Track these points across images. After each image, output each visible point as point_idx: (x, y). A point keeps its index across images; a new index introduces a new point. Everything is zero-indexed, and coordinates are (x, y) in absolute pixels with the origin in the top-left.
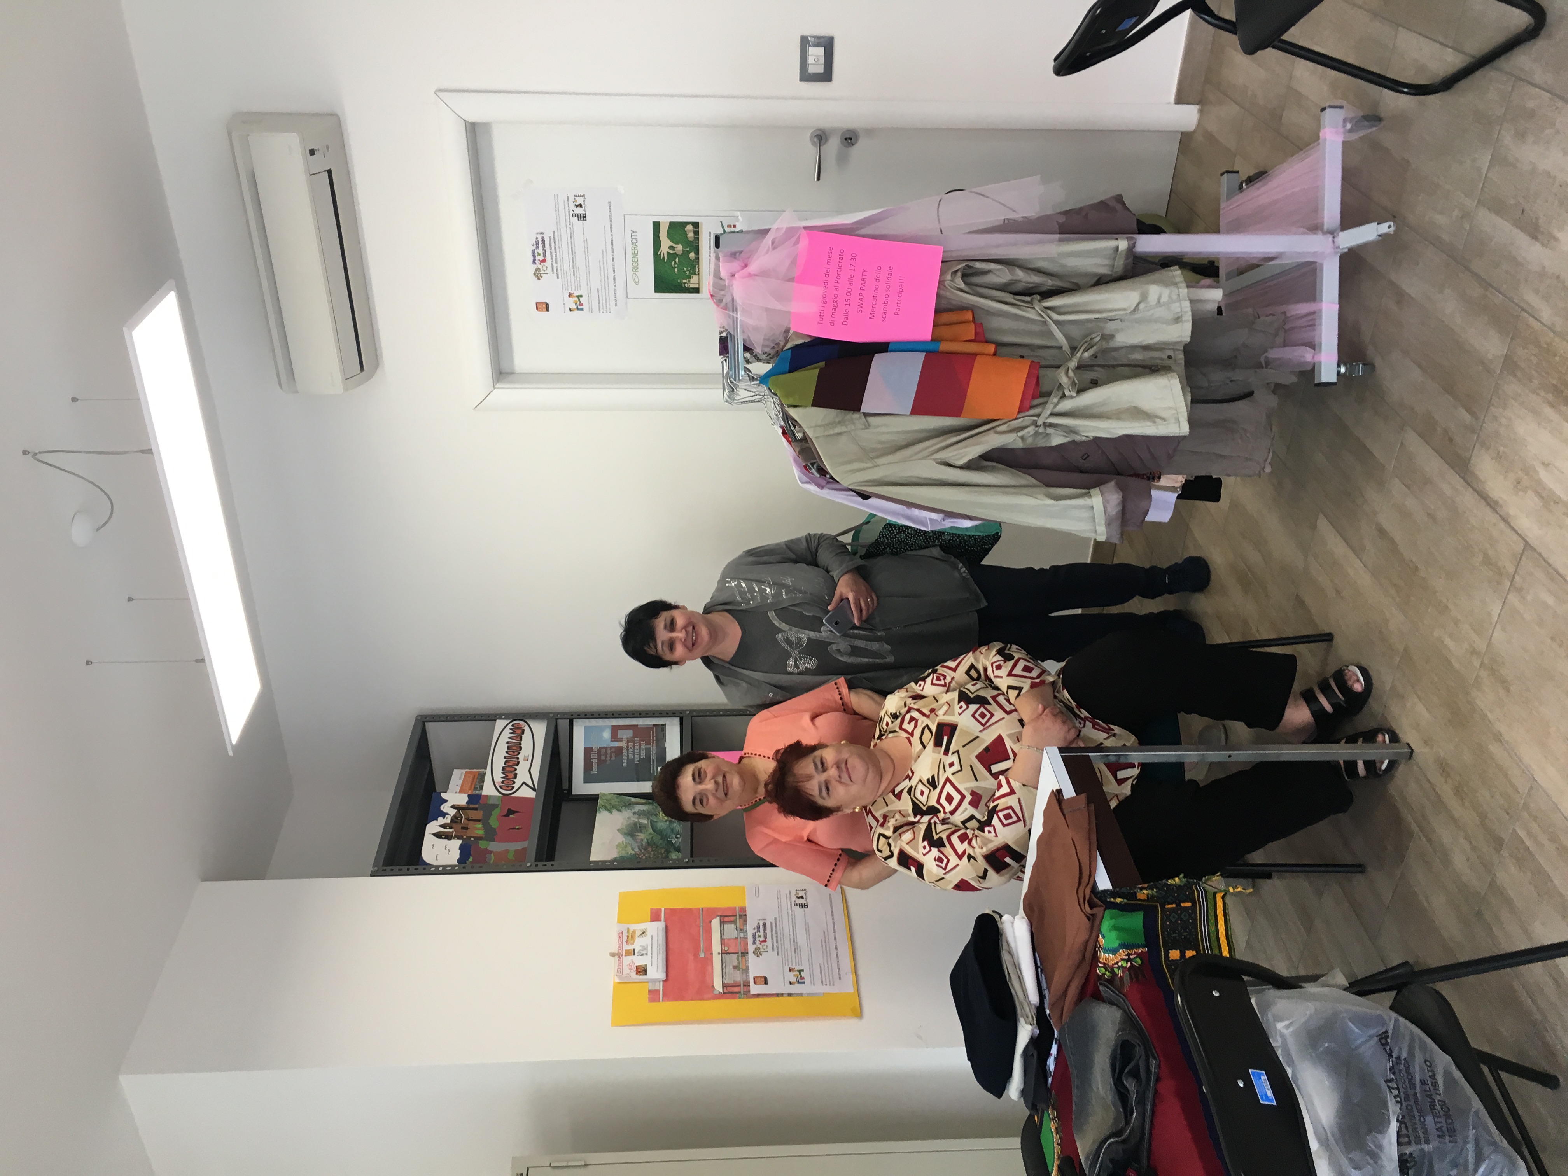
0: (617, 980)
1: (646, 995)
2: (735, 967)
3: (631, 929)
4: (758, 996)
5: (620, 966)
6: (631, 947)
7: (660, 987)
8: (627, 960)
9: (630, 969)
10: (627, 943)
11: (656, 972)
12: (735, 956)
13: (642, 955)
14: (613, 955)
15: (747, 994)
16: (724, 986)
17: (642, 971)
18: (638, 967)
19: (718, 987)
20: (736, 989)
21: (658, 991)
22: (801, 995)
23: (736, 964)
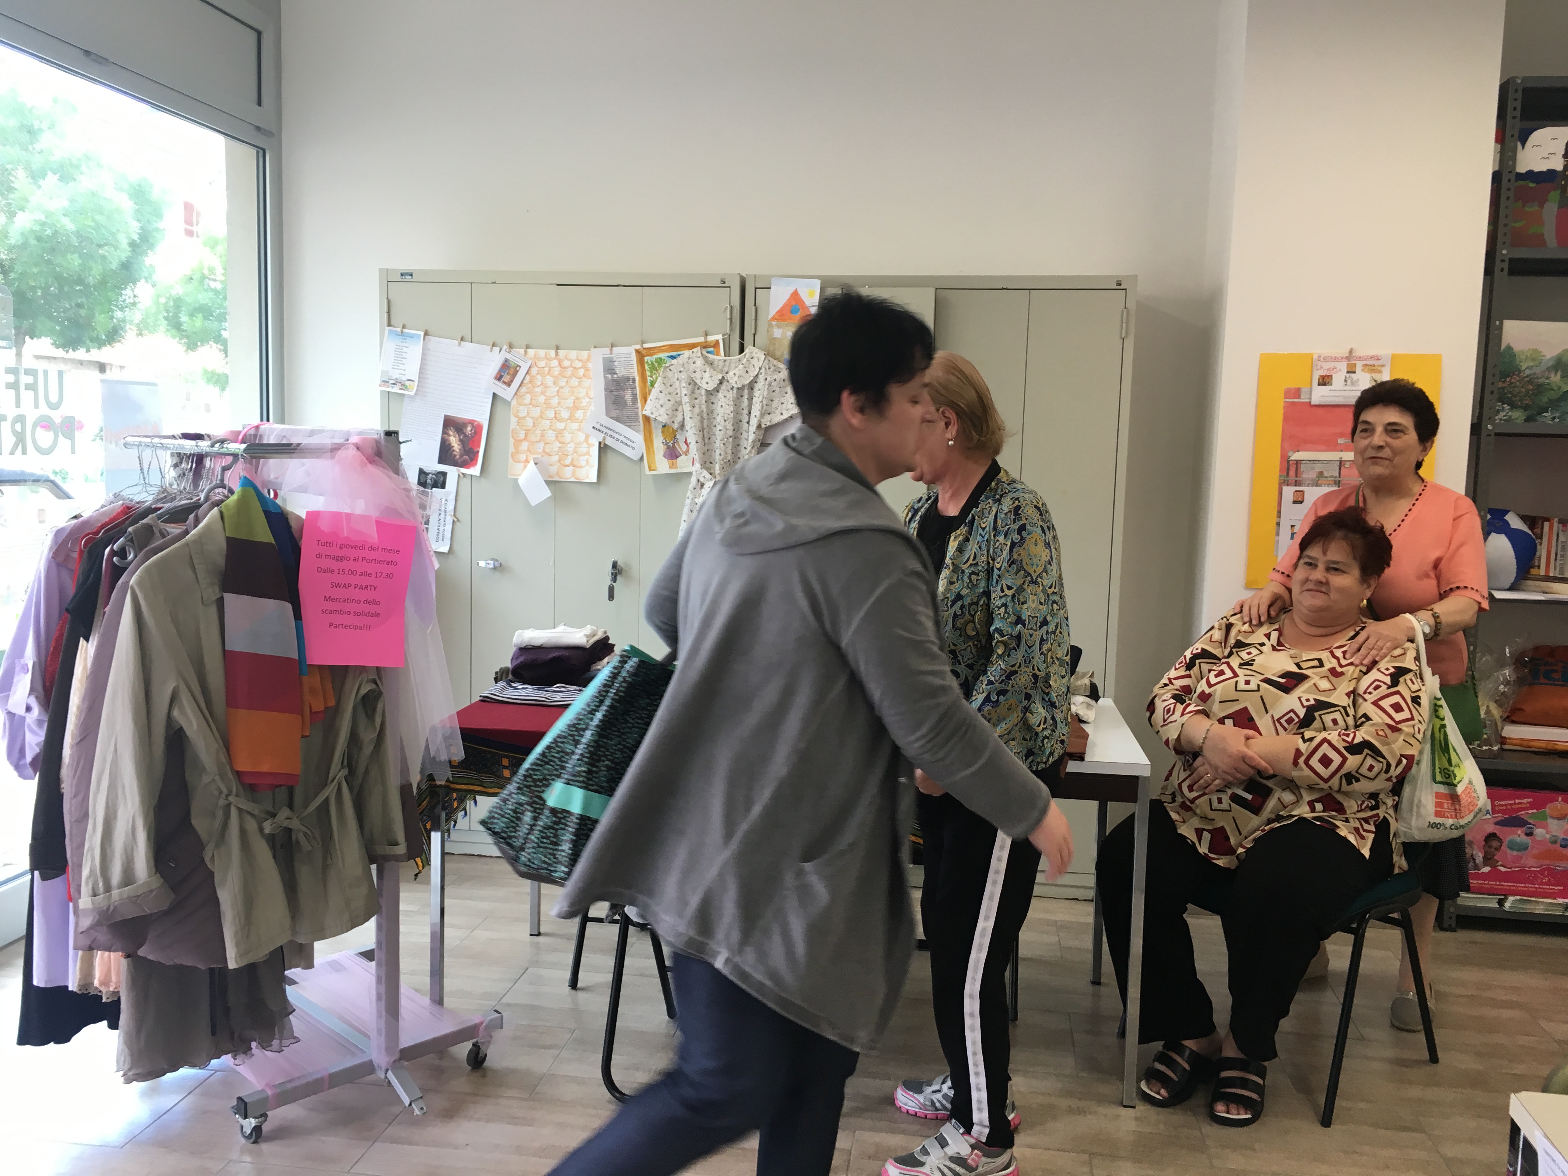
0: (1315, 357)
1: (1294, 385)
2: (1321, 474)
3: (1383, 369)
4: (1280, 493)
5: (1335, 359)
6: (1359, 368)
7: (1304, 399)
8: (1343, 366)
9: (1329, 369)
10: (1366, 365)
11: (1320, 395)
12: (1337, 475)
13: (1346, 381)
14: (1351, 351)
15: (1284, 482)
16: (1298, 462)
17: (1325, 381)
18: (1330, 377)
19: (1296, 456)
20: (1292, 472)
21: (1299, 397)
22: (1278, 534)
23: (1326, 474)
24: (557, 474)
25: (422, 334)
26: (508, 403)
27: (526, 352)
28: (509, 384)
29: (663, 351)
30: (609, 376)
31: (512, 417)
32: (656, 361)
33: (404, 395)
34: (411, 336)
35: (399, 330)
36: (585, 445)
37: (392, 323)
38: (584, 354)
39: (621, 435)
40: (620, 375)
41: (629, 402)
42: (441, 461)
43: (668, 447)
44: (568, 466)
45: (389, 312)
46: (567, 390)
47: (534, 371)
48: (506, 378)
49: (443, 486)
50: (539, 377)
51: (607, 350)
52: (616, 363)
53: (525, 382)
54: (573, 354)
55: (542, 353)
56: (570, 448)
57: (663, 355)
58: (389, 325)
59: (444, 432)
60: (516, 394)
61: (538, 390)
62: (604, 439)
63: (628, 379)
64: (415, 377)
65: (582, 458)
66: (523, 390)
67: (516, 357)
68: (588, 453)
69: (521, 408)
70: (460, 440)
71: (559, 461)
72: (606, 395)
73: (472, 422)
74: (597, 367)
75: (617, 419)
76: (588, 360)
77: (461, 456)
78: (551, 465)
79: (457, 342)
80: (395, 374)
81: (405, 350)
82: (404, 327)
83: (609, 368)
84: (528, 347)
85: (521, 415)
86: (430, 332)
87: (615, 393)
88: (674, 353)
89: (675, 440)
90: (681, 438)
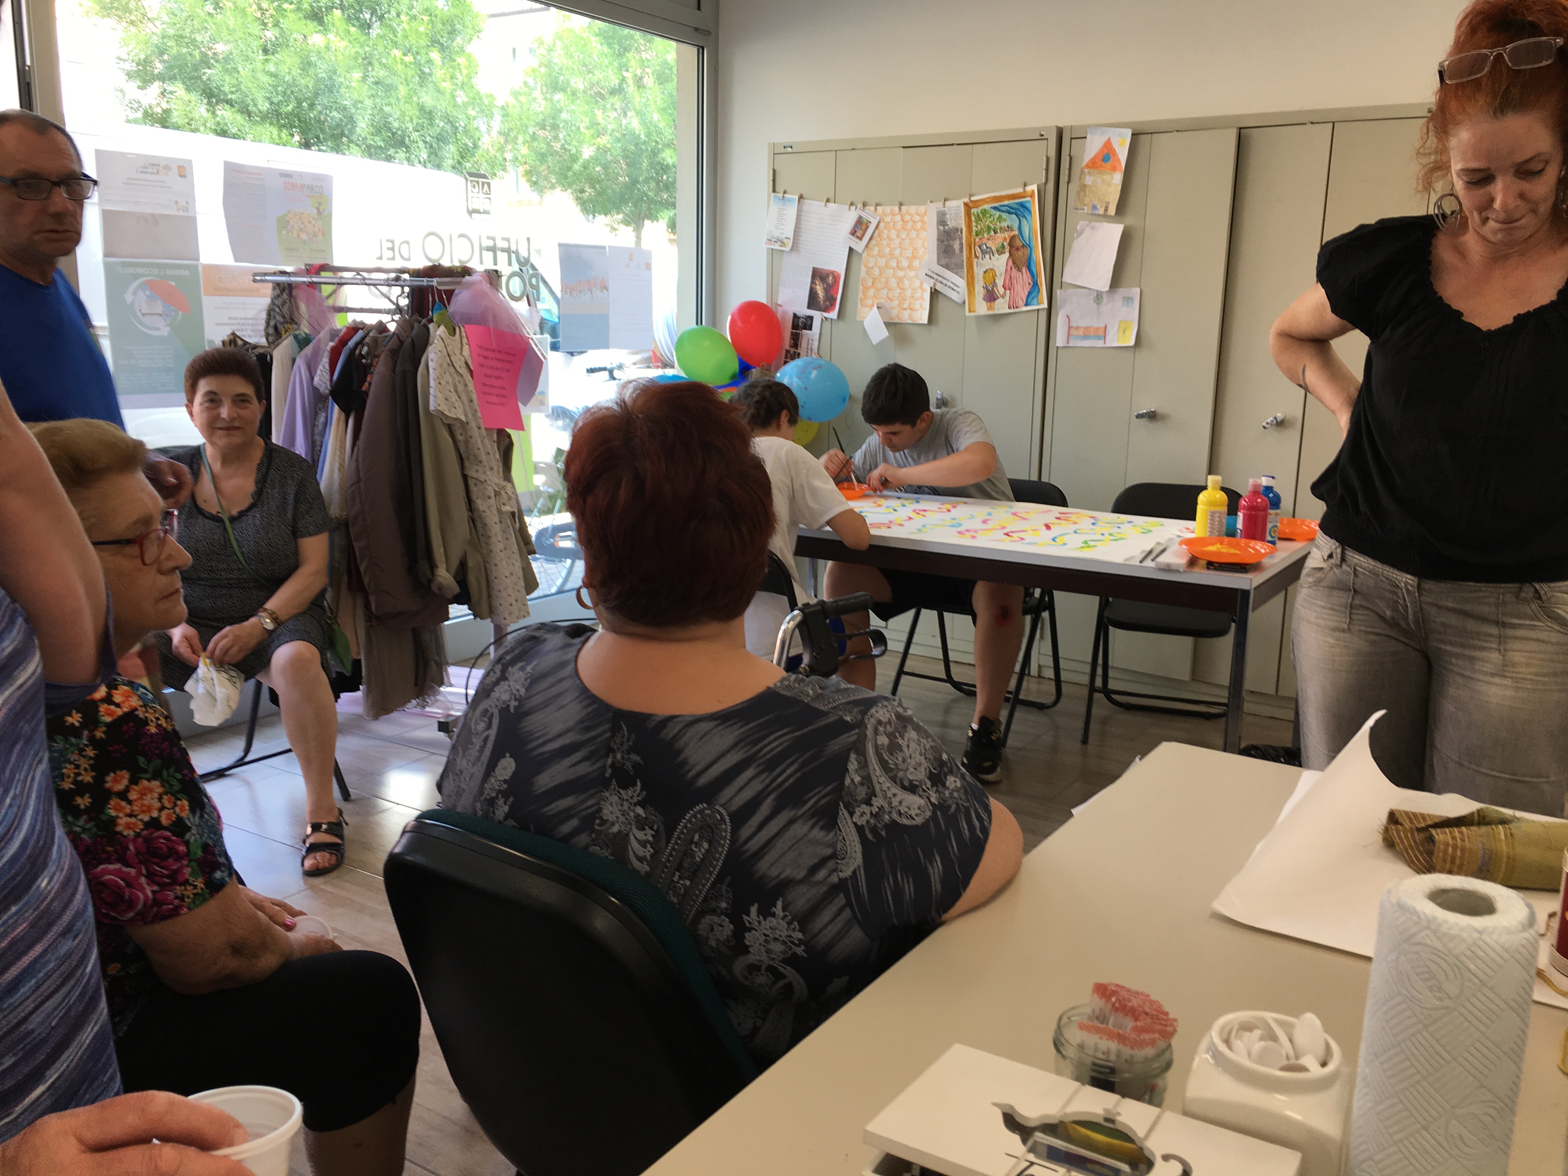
24: (897, 317)
25: (797, 198)
26: (860, 255)
27: (876, 209)
28: (861, 239)
29: (987, 203)
30: (941, 228)
31: (863, 266)
32: (981, 212)
33: (783, 251)
34: (789, 200)
35: (781, 195)
36: (920, 290)
37: (777, 190)
38: (922, 208)
39: (949, 281)
40: (951, 226)
41: (957, 251)
42: (809, 307)
43: (988, 291)
44: (906, 309)
45: (774, 181)
46: (907, 242)
47: (882, 225)
48: (859, 234)
49: (810, 329)
50: (886, 231)
51: (941, 204)
52: (948, 216)
53: (875, 235)
54: (913, 209)
55: (888, 209)
56: (908, 293)
57: (987, 207)
58: (774, 191)
59: (813, 282)
60: (867, 246)
61: (884, 242)
62: (935, 284)
63: (957, 230)
64: (791, 236)
65: (917, 302)
66: (873, 242)
67: (869, 214)
68: (922, 298)
69: (871, 259)
70: (825, 289)
71: (899, 305)
72: (938, 245)
73: (833, 273)
74: (932, 220)
75: (947, 267)
76: (925, 214)
77: (824, 302)
78: (890, 309)
79: (823, 204)
80: (777, 234)
81: (785, 212)
82: (785, 192)
83: (942, 221)
84: (877, 205)
85: (870, 265)
86: (804, 196)
87: (946, 243)
88: (996, 205)
89: (994, 284)
90: (1000, 282)
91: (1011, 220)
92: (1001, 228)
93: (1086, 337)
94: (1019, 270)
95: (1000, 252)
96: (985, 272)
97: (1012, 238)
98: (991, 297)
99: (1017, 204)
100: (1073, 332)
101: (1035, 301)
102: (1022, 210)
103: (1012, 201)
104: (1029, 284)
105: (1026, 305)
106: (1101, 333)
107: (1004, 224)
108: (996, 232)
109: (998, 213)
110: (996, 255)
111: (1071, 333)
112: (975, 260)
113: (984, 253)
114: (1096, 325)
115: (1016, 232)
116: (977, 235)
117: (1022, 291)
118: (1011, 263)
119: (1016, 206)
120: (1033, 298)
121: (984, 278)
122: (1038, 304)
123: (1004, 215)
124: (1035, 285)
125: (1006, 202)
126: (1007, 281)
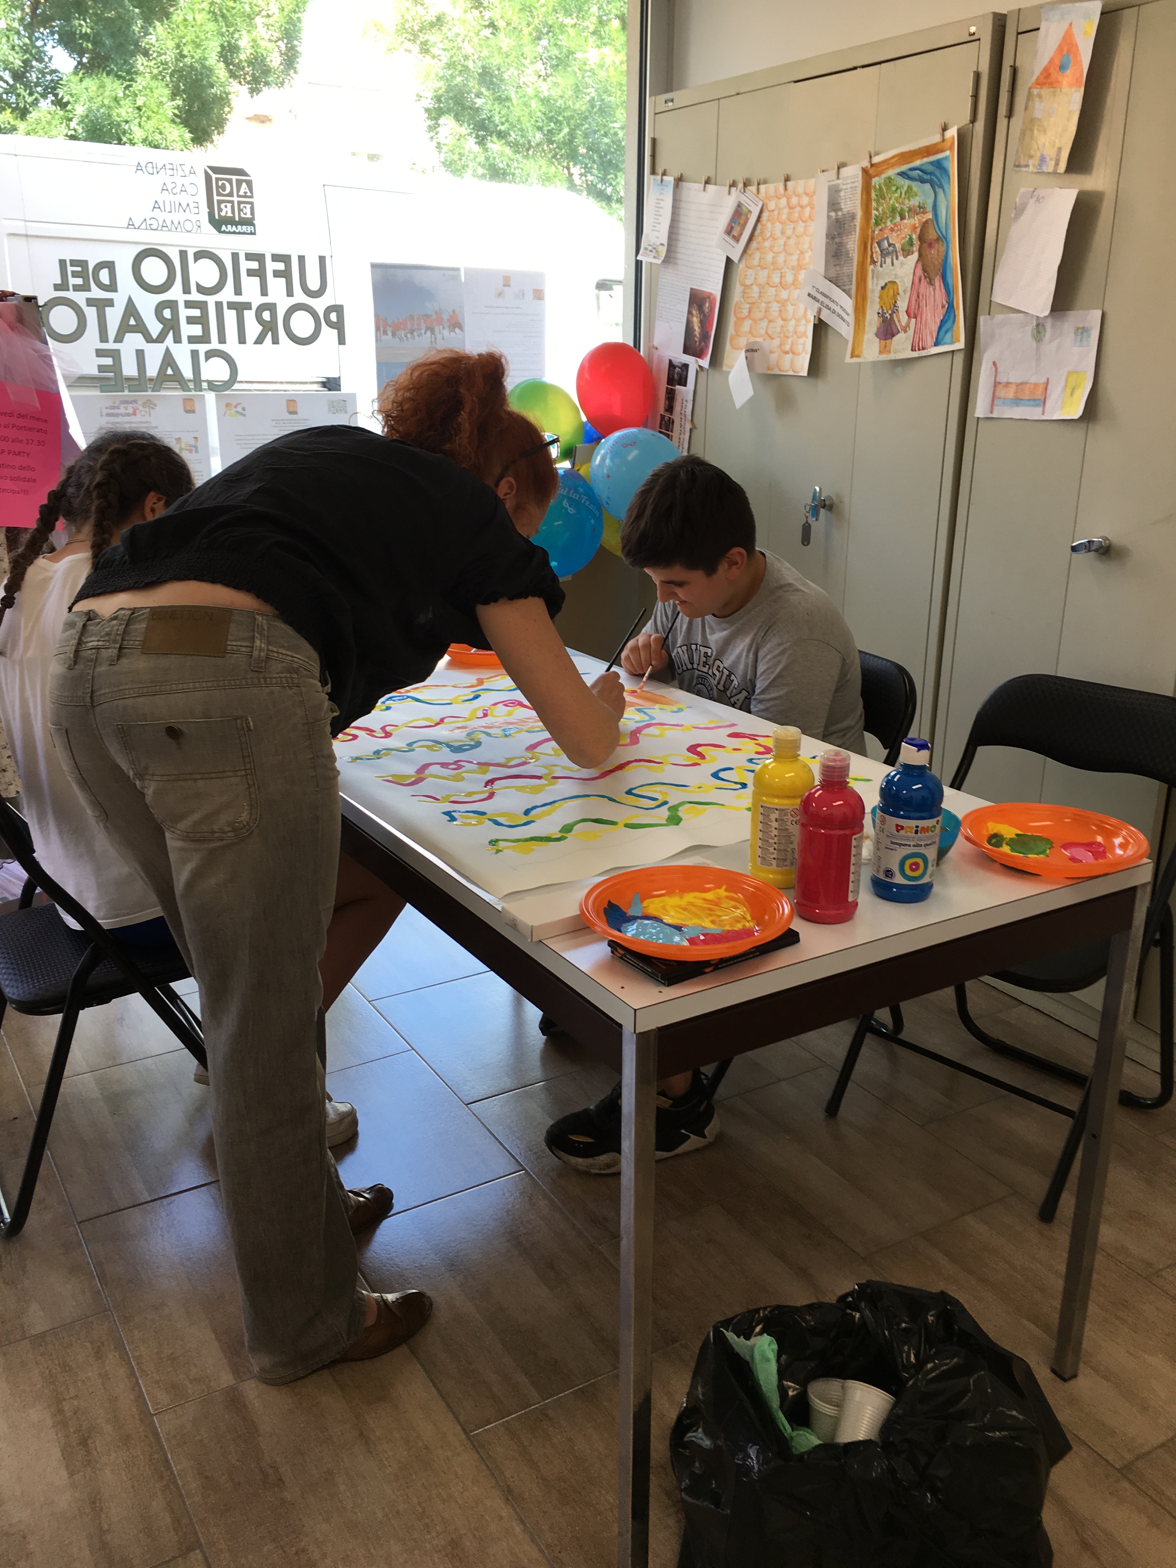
24: (777, 365)
25: (673, 180)
26: (738, 270)
27: (758, 190)
28: (737, 239)
29: (893, 166)
30: (833, 214)
32: (885, 184)
34: (666, 185)
35: (659, 178)
36: (803, 322)
37: (657, 171)
38: (812, 184)
39: (837, 304)
40: (845, 211)
43: (885, 320)
44: (787, 353)
45: (653, 156)
46: (792, 242)
47: (765, 215)
48: (736, 231)
49: (685, 384)
50: (769, 226)
51: (834, 174)
52: (842, 194)
53: (755, 234)
54: (801, 186)
55: (772, 188)
56: (791, 326)
57: (892, 172)
58: (654, 172)
60: (745, 251)
61: (766, 245)
62: (819, 311)
63: (851, 216)
64: (665, 242)
65: (799, 341)
66: (754, 245)
67: (750, 200)
68: (804, 334)
69: (749, 272)
71: (781, 345)
72: (827, 243)
74: (822, 200)
75: (834, 281)
76: (814, 192)
78: (771, 352)
79: (702, 187)
80: (653, 239)
81: (662, 204)
82: (664, 173)
83: (833, 204)
84: (760, 183)
85: (748, 282)
86: (683, 177)
87: (837, 240)
88: (904, 168)
89: (895, 309)
90: (902, 305)
91: (923, 194)
92: (910, 210)
93: (1017, 401)
94: (931, 283)
95: (907, 253)
96: (883, 288)
97: (925, 225)
98: (887, 331)
99: (932, 163)
100: (1001, 392)
101: (948, 337)
102: (938, 172)
103: (926, 160)
104: (943, 307)
105: (936, 344)
106: (1039, 394)
107: (914, 202)
108: (902, 218)
109: (906, 183)
110: (901, 258)
111: (998, 394)
112: (872, 267)
113: (884, 254)
114: (1033, 380)
115: (930, 216)
116: (877, 224)
117: (932, 318)
118: (919, 272)
119: (930, 168)
120: (947, 332)
121: (881, 297)
122: (952, 343)
123: (915, 186)
124: (950, 308)
125: (917, 163)
126: (913, 302)
